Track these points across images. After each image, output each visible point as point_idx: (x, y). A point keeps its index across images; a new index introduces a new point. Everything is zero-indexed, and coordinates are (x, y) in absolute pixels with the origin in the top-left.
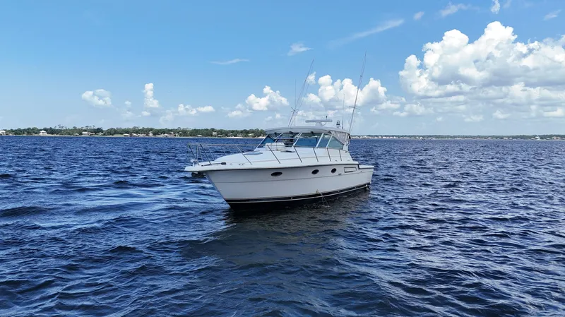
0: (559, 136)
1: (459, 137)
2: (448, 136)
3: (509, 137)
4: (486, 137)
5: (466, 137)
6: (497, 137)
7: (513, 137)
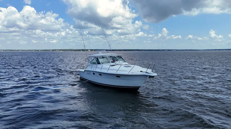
0: (58, 50)
1: (20, 50)
2: (16, 50)
3: (41, 50)
4: (32, 50)
5: (24, 50)
6: (36, 50)
7: (43, 50)
